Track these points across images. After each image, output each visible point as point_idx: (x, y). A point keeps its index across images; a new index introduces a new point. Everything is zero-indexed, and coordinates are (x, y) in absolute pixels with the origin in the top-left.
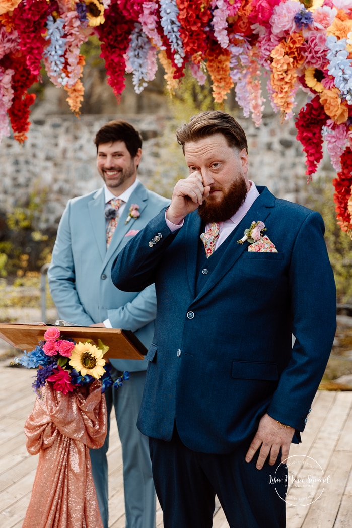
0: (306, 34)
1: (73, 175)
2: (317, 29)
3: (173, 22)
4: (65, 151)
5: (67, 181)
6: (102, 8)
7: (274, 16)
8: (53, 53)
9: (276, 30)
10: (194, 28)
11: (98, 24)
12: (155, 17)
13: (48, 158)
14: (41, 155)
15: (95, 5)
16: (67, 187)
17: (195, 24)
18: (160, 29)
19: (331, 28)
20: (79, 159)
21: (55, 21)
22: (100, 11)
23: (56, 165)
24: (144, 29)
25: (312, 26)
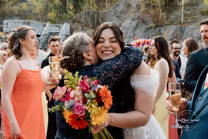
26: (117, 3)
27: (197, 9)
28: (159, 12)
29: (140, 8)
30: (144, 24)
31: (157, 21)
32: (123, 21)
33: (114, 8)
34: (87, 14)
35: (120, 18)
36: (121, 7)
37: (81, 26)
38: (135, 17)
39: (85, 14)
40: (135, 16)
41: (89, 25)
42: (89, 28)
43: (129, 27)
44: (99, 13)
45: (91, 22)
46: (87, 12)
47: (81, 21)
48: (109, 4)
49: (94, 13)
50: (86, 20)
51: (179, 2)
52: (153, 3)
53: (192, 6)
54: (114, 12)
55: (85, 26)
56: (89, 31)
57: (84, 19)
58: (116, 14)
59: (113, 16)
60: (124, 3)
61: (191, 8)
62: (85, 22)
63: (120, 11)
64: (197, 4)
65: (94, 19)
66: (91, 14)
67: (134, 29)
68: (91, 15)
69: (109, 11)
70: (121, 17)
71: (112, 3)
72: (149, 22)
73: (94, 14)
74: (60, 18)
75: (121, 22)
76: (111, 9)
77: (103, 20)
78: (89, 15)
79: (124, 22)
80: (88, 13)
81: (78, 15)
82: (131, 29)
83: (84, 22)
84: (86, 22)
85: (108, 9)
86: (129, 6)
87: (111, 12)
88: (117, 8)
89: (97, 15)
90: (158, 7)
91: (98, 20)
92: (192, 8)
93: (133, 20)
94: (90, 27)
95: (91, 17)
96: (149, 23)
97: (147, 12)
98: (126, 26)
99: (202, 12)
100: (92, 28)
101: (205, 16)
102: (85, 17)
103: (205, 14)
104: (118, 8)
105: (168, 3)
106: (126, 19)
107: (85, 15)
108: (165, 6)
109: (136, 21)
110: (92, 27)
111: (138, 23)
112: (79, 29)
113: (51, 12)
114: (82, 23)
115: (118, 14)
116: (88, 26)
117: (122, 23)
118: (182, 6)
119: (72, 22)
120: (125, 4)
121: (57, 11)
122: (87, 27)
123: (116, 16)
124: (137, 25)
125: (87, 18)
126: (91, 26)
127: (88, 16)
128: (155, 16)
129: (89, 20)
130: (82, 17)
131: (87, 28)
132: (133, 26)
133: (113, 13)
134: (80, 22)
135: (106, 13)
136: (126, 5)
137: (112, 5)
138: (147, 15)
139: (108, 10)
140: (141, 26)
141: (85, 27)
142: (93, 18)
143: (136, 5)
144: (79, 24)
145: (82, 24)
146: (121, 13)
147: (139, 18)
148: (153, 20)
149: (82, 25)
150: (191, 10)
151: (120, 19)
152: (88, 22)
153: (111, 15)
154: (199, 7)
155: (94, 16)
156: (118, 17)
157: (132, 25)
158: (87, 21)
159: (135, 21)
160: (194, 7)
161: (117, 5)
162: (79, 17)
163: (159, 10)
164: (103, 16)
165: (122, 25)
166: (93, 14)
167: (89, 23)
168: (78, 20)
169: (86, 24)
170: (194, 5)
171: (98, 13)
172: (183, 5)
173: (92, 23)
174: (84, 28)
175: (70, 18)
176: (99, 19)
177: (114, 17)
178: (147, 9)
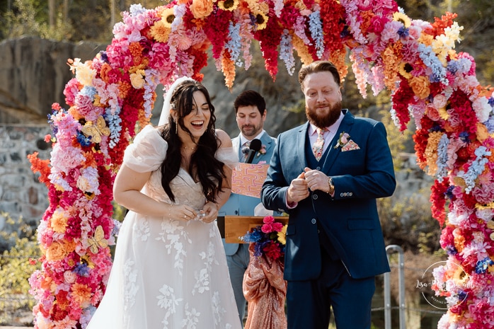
0: (404, 42)
2: (411, 39)
3: (318, 30)
6: (266, 19)
7: (385, 30)
8: (234, 45)
9: (385, 38)
10: (335, 34)
11: (262, 29)
12: (305, 26)
15: (262, 16)
17: (336, 32)
18: (308, 33)
19: (419, 39)
21: (234, 25)
22: (264, 20)
24: (297, 33)
25: (408, 38)
34: (18, 52)
39: (13, 50)
41: (26, 99)
42: (30, 116)
44: (76, 49)
45: (37, 88)
46: (22, 41)
49: (50, 48)
50: (16, 79)
53: (486, 28)
55: (10, 107)
57: (5, 75)
61: (480, 35)
62: (12, 86)
65: (53, 75)
66: (37, 51)
68: (36, 58)
73: (54, 56)
78: (30, 57)
80: (27, 45)
83: (5, 88)
84: (16, 87)
92: (484, 37)
94: (32, 112)
95: (38, 64)
100: (40, 117)
102: (8, 65)
107: (9, 57)
110: (40, 112)
116: (22, 105)
122: (19, 109)
125: (19, 71)
127: (25, 61)
129: (27, 77)
131: (20, 115)
141: (12, 112)
142: (47, 71)
150: (480, 45)
152: (22, 90)
155: (51, 62)
158: (20, 84)
166: (47, 54)
167: (29, 94)
169: (16, 95)
171: (70, 49)
173: (40, 93)
174: (7, 113)
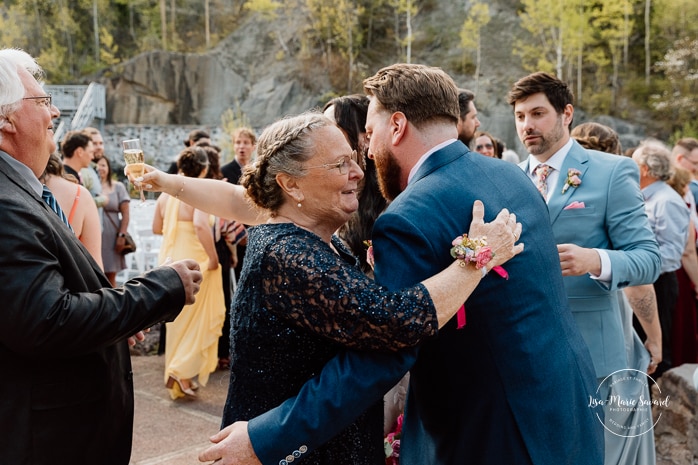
1: (165, 153)
4: (161, 142)
5: (162, 156)
13: (152, 145)
14: (148, 143)
16: (161, 159)
20: (167, 146)
23: (156, 148)
26: (236, 34)
27: (443, 59)
28: (348, 63)
29: (298, 49)
30: (308, 92)
31: (343, 86)
32: (252, 84)
33: (227, 46)
34: (151, 61)
35: (244, 73)
36: (248, 45)
37: (137, 94)
38: (285, 74)
39: (148, 59)
40: (286, 69)
41: (157, 89)
42: (160, 100)
43: (269, 99)
44: (187, 58)
45: (164, 83)
46: (154, 54)
47: (137, 79)
48: (215, 36)
49: (171, 58)
50: (151, 77)
51: (400, 37)
52: (333, 36)
53: (433, 48)
54: (229, 58)
55: (146, 94)
56: (157, 107)
57: (144, 75)
58: (233, 62)
59: (224, 68)
60: (255, 33)
61: (429, 53)
62: (148, 82)
63: (244, 55)
64: (444, 45)
65: (173, 74)
66: (163, 60)
67: (283, 105)
68: (163, 64)
69: (215, 55)
70: (248, 71)
71: (222, 32)
72: (321, 87)
73: (174, 63)
74: (75, 68)
75: (247, 85)
76: (218, 50)
77: (197, 77)
78: (159, 64)
79: (254, 86)
80: (157, 57)
81: (126, 61)
82: (273, 106)
83: (144, 83)
84: (151, 82)
85: (213, 48)
86: (268, 42)
87: (221, 58)
88: (236, 46)
89: (181, 62)
90: (345, 50)
91: (183, 78)
92: (432, 54)
93: (279, 80)
94: (161, 98)
95: (164, 68)
96: (322, 91)
97: (316, 60)
98: (260, 97)
99: (458, 66)
100: (166, 101)
101: (463, 77)
102: (146, 68)
103: (464, 70)
104: (240, 47)
105: (373, 40)
106: (260, 76)
107: (146, 64)
108: (365, 45)
109: (289, 85)
110: (166, 98)
111: (292, 88)
112: (129, 99)
113: (49, 50)
114: (139, 85)
115: (238, 62)
116: (155, 93)
117: (249, 88)
118: (406, 47)
119: (109, 82)
120: (258, 37)
121: (65, 49)
122: (153, 95)
123: (234, 70)
124: (291, 95)
125: (152, 72)
126: (163, 93)
127: (156, 66)
128: (338, 72)
129: (157, 76)
130: (138, 68)
131: (153, 99)
132: (280, 98)
133: (224, 61)
134: (132, 83)
135: (205, 59)
136: (262, 41)
137: (221, 38)
138: (317, 70)
139: (213, 52)
140: (300, 97)
141: (148, 97)
142: (169, 72)
143: (287, 40)
144: (129, 88)
145: (138, 88)
146: (248, 60)
147: (295, 75)
148: (332, 82)
149: (139, 92)
150: (429, 59)
151: (244, 77)
152: (155, 84)
153: (219, 67)
154: (450, 52)
155: (172, 66)
156: (239, 72)
157: (277, 96)
158: (154, 80)
159: (284, 83)
160: (438, 51)
161: (236, 40)
162: (129, 69)
163: (348, 56)
164: (198, 68)
165: (251, 93)
166: (169, 62)
167: (159, 87)
168: (128, 77)
169: (151, 87)
170: (436, 47)
171: (184, 58)
172: (409, 44)
173: (166, 85)
174: (145, 98)
175: (104, 71)
176: (187, 74)
177: (227, 70)
178: (316, 51)
